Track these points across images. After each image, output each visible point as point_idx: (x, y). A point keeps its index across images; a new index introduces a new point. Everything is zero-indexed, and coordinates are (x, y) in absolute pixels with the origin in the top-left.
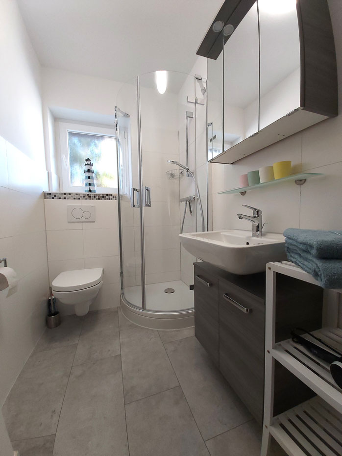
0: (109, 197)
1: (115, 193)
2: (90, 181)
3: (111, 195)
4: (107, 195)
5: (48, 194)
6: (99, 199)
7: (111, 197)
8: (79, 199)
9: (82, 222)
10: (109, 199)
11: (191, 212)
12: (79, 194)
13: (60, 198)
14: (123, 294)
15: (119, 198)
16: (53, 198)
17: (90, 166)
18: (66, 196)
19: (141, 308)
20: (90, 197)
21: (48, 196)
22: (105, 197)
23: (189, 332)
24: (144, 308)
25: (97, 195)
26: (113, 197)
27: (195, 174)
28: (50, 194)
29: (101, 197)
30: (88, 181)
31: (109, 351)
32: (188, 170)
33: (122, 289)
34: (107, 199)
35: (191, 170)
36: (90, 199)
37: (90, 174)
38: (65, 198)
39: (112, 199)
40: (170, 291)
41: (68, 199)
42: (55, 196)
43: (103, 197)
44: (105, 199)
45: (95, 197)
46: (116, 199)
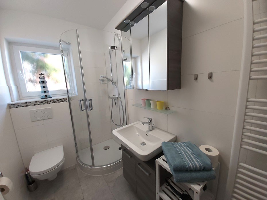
0: (62, 100)
1: (66, 97)
2: (45, 89)
3: (63, 99)
4: (60, 99)
5: (12, 104)
6: (54, 103)
7: (63, 100)
8: (39, 104)
9: (43, 120)
10: (62, 102)
11: (116, 105)
12: (38, 102)
13: (23, 106)
14: (78, 156)
15: (69, 100)
16: (17, 107)
17: (43, 79)
18: (27, 104)
19: (91, 166)
20: (47, 102)
21: (12, 106)
22: (59, 101)
23: (120, 172)
24: (93, 165)
25: (52, 100)
26: (65, 100)
27: (117, 83)
28: (14, 104)
29: (56, 101)
30: (43, 89)
31: (76, 198)
32: (112, 81)
33: (77, 152)
34: (61, 102)
35: (114, 81)
36: (47, 104)
37: (44, 85)
38: (27, 106)
39: (64, 101)
40: (107, 148)
41: (29, 106)
42: (18, 105)
43: (57, 101)
44: (59, 102)
45: (51, 102)
46: (67, 101)
